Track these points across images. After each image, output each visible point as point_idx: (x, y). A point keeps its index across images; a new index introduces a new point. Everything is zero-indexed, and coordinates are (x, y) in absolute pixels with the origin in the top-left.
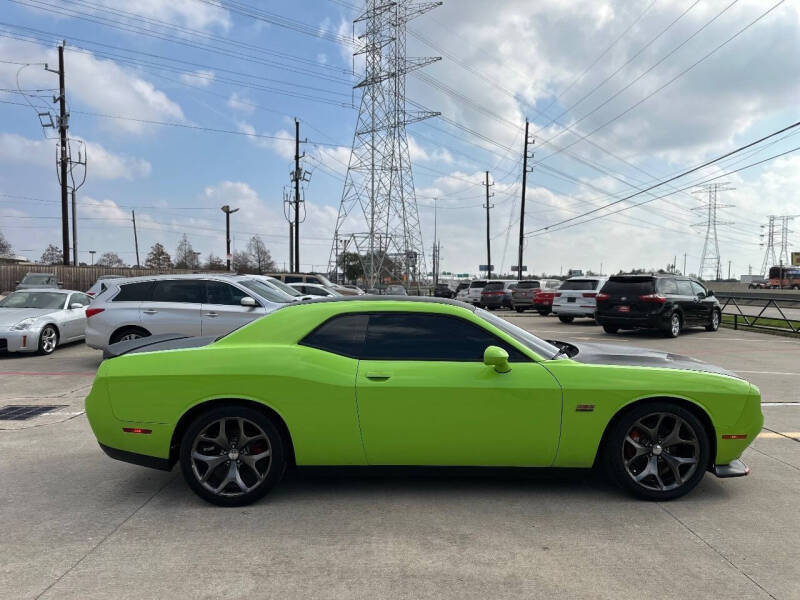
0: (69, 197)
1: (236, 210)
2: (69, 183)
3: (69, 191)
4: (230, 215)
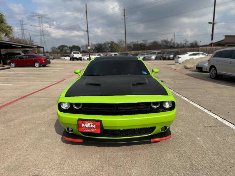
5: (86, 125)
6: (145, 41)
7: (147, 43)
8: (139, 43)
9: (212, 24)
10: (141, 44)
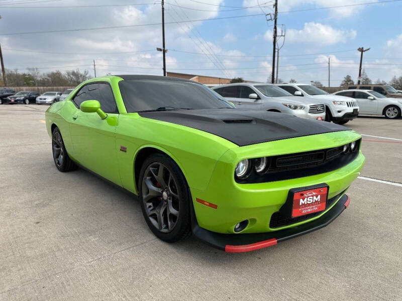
0: (276, 53)
1: (368, 49)
2: (276, 47)
3: (276, 50)
4: (363, 52)
5: (306, 199)
6: (33, 69)
7: (38, 73)
8: (20, 72)
9: (162, 51)
10: (24, 75)
